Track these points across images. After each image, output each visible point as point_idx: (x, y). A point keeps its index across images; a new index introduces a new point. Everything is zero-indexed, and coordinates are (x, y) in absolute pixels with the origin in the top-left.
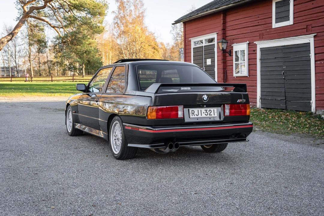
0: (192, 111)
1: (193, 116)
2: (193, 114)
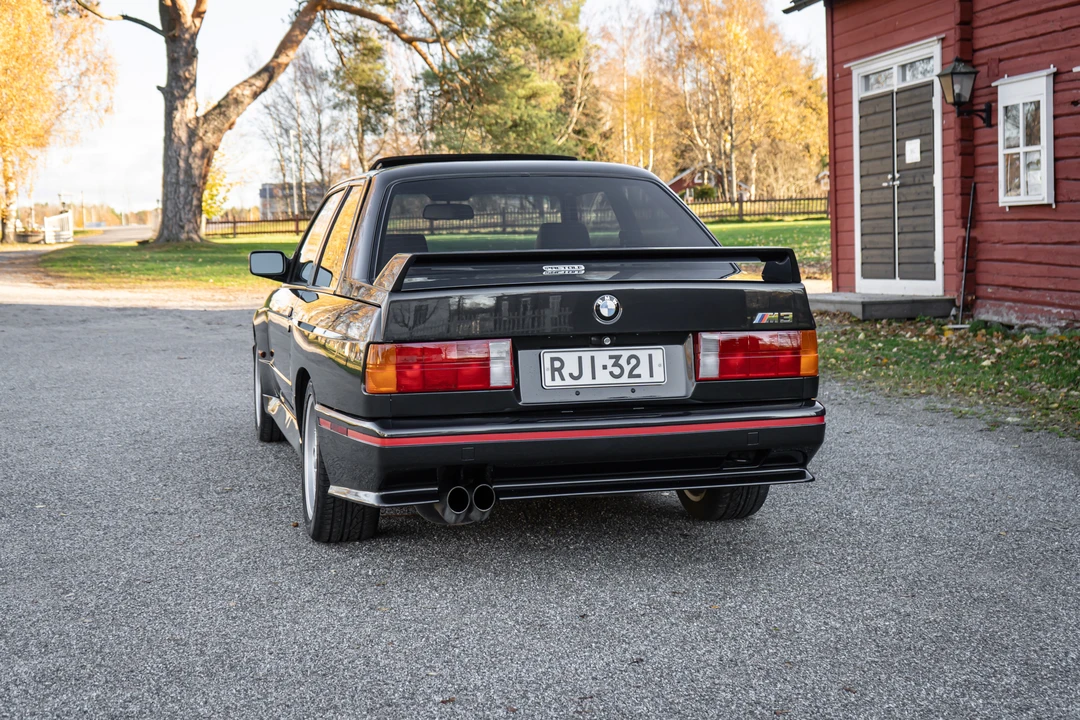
0: (553, 360)
1: (558, 381)
2: (556, 373)
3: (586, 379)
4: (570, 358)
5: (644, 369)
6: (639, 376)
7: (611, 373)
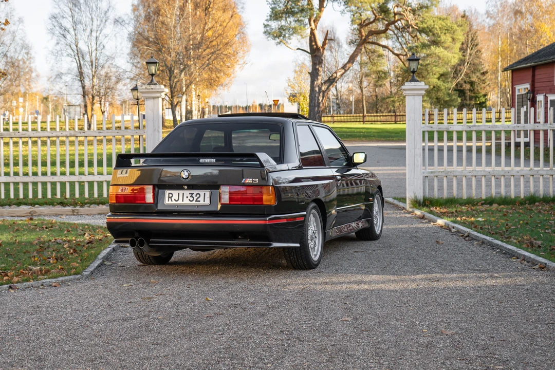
0: (169, 194)
1: (170, 202)
2: (170, 199)
3: (180, 202)
4: (175, 193)
5: (201, 199)
6: (199, 201)
7: (189, 200)
